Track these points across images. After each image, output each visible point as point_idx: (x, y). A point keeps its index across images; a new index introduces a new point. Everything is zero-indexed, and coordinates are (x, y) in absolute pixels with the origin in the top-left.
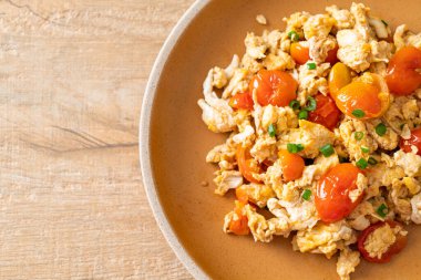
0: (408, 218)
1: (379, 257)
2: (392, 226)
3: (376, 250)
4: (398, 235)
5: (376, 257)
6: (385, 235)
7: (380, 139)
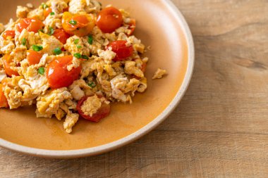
0: (110, 95)
1: (91, 116)
2: (99, 97)
3: (88, 110)
4: (103, 103)
5: (89, 116)
6: (94, 100)
7: (91, 47)
